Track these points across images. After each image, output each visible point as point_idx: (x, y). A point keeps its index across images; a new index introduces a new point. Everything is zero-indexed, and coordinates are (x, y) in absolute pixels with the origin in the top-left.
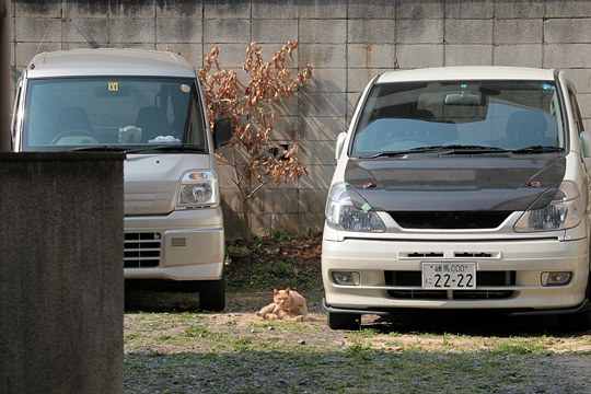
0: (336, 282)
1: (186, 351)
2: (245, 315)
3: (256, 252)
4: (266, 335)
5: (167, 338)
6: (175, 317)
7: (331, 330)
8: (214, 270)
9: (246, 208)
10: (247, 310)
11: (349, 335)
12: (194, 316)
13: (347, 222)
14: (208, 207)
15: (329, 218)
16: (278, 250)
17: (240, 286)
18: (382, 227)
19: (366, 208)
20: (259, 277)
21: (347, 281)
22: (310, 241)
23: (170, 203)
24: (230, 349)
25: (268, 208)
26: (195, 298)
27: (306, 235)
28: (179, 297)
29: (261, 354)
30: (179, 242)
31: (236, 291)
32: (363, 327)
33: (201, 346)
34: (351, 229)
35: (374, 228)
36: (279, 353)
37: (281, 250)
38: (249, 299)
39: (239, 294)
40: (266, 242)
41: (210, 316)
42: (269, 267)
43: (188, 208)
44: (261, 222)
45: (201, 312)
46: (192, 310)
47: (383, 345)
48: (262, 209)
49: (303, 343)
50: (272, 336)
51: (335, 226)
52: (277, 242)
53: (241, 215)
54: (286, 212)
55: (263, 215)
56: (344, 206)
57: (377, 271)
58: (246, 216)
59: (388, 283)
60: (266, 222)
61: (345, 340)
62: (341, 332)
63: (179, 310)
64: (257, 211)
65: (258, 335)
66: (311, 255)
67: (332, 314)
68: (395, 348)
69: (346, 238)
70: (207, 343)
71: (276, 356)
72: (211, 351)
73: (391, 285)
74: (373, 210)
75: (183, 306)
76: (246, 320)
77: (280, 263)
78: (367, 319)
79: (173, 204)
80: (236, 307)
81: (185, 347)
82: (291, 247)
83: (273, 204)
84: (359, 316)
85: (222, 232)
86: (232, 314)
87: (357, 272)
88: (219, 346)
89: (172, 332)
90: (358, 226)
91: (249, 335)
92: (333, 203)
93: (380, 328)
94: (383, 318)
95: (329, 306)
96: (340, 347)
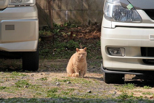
0: (110, 54)
1: (17, 97)
2: (51, 74)
3: (56, 34)
4: (66, 87)
5: (4, 88)
6: (8, 75)
7: (106, 84)
8: (33, 46)
9: (50, 7)
10: (52, 71)
11: (118, 87)
12: (20, 74)
13: (117, 16)
14: (28, 5)
15: (106, 13)
16: (69, 33)
17: (46, 55)
18: (140, 19)
19: (129, 7)
20: (58, 50)
21: (117, 53)
22: (89, 28)
23: (4, 3)
24: (45, 95)
25: (63, 7)
26: (19, 63)
27: (87, 24)
28: (9, 62)
29: (64, 99)
30: (10, 27)
31: (44, 58)
32: (127, 82)
33: (26, 94)
34: (119, 21)
35: (134, 20)
36: (76, 99)
37: (72, 33)
38: (53, 63)
39: (46, 60)
40: (62, 29)
41: (30, 74)
42: (64, 43)
43: (16, 6)
44: (59, 16)
45: (23, 71)
46: (18, 70)
47: (141, 94)
48: (60, 8)
49: (90, 92)
50: (70, 87)
51: (110, 19)
52: (69, 28)
53: (47, 11)
54: (75, 10)
55: (61, 11)
56: (116, 6)
57: (136, 47)
58: (50, 12)
59: (143, 54)
60: (62, 15)
61: (116, 90)
62: (112, 86)
63: (10, 70)
64: (57, 9)
65: (61, 86)
66: (90, 37)
67: (106, 74)
68: (149, 96)
69: (116, 26)
70: (29, 91)
71: (74, 100)
72: (33, 97)
73: (145, 56)
74: (134, 8)
75: (11, 68)
76: (53, 77)
77: (71, 41)
78: (128, 77)
79: (6, 3)
80: (45, 69)
81: (16, 94)
82: (77, 32)
83: (67, 4)
84: (123, 75)
85: (37, 22)
86: (43, 73)
87: (123, 48)
88: (37, 94)
89: (7, 84)
90: (124, 19)
91: (56, 87)
92: (109, 4)
93: (137, 83)
94: (137, 77)
95: (105, 69)
96: (113, 95)
